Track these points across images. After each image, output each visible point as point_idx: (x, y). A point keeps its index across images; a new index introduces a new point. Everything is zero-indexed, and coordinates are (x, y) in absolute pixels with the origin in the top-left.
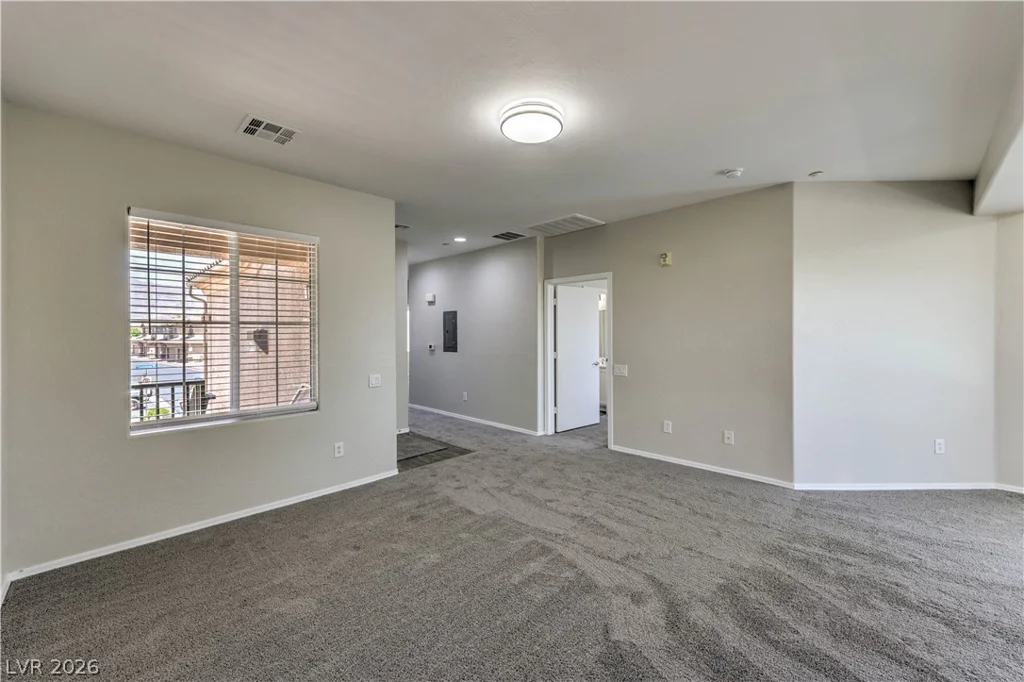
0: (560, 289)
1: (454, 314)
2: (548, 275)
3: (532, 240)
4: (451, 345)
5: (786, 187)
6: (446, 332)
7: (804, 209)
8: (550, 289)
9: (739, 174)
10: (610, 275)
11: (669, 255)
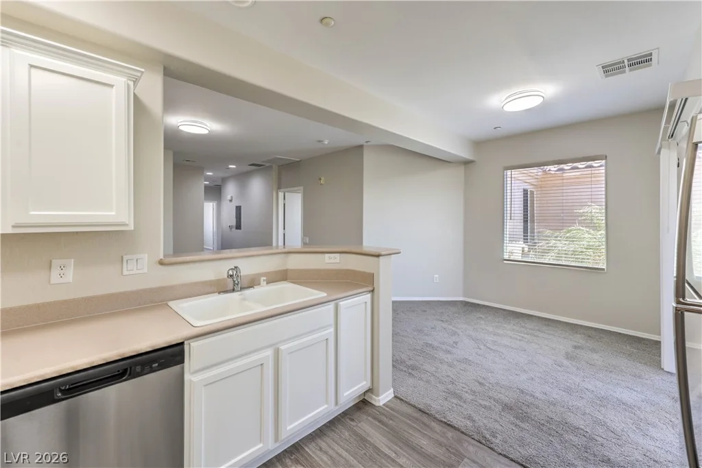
0: (286, 194)
1: (240, 207)
2: (279, 188)
3: (271, 167)
4: (238, 227)
5: (361, 147)
6: (236, 218)
7: (369, 159)
8: (281, 195)
9: (326, 143)
10: (302, 188)
11: (323, 178)
